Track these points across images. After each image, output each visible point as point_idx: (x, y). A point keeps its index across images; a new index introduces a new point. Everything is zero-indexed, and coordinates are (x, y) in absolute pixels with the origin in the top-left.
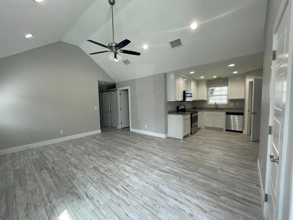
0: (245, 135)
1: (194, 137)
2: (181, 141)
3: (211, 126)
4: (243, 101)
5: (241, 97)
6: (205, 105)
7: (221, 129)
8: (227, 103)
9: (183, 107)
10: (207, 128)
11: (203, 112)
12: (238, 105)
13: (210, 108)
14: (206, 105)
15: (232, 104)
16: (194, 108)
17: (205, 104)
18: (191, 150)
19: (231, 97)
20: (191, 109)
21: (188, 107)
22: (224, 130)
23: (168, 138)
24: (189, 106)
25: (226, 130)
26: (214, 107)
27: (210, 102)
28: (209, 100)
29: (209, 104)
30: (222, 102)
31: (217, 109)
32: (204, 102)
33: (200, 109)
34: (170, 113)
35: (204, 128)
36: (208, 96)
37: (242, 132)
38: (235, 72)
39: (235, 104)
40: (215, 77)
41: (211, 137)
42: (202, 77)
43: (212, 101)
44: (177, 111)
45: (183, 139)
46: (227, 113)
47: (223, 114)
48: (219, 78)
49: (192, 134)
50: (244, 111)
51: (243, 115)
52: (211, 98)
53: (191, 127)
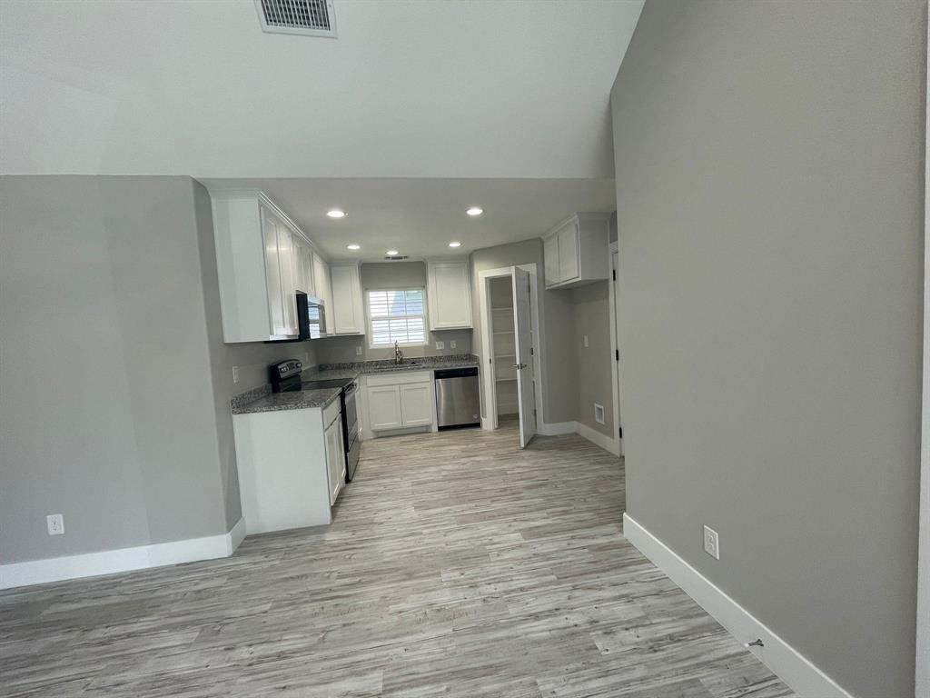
0: (490, 433)
1: (367, 490)
2: (331, 537)
3: (393, 424)
4: (467, 334)
5: (463, 322)
6: (359, 351)
7: (424, 430)
8: (427, 343)
10: (380, 435)
11: (363, 377)
12: (453, 344)
13: (377, 363)
14: (363, 350)
15: (439, 346)
16: (322, 368)
17: (360, 348)
18: (410, 576)
19: (438, 321)
20: (314, 370)
21: (307, 364)
22: (435, 429)
23: (250, 544)
24: (307, 359)
25: (441, 429)
26: (392, 357)
27: (375, 340)
28: (372, 333)
29: (371, 347)
30: (413, 338)
31: (401, 362)
32: (358, 339)
33: (344, 368)
34: (244, 404)
35: (371, 435)
36: (367, 321)
37: (478, 425)
38: (455, 245)
39: (447, 345)
40: (393, 253)
41: (419, 468)
42: (354, 247)
43: (383, 338)
44: (271, 391)
45: (332, 523)
46: (438, 375)
47: (427, 377)
48: (400, 258)
49: (350, 478)
50: (478, 364)
51: (477, 374)
52: (375, 326)
53: (347, 450)
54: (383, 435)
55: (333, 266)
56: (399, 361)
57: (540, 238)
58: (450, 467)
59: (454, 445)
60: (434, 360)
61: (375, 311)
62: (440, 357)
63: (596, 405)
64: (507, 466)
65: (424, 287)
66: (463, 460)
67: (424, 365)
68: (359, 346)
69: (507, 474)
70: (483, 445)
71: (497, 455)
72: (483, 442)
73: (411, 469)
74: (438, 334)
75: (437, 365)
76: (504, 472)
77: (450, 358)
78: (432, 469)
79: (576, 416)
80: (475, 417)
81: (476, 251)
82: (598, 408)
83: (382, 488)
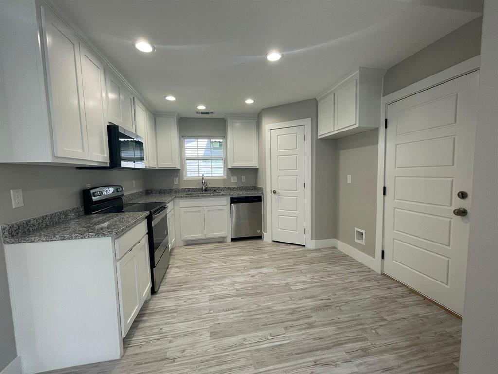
3: (198, 236)
4: (254, 171)
5: (252, 163)
6: (176, 181)
7: (221, 240)
8: (225, 177)
9: (111, 190)
10: (189, 243)
11: (177, 200)
12: (244, 179)
13: (189, 190)
14: (179, 180)
15: (234, 180)
16: (148, 192)
17: (177, 179)
19: (234, 162)
20: (140, 195)
21: (130, 189)
22: (229, 239)
24: (134, 186)
25: (233, 240)
26: (200, 186)
27: (188, 173)
28: (186, 168)
29: (185, 178)
30: (213, 173)
31: (206, 190)
32: (174, 172)
33: (165, 193)
36: (182, 159)
37: (260, 237)
38: (249, 101)
39: (239, 179)
40: (202, 107)
41: (216, 279)
42: (171, 98)
43: (194, 172)
44: (82, 213)
45: (122, 357)
46: (233, 200)
47: (225, 201)
48: (207, 113)
49: (156, 289)
50: (262, 193)
51: (261, 201)
52: (189, 164)
53: (152, 265)
54: (191, 243)
55: (156, 116)
56: (205, 190)
57: (315, 99)
58: (241, 279)
59: (243, 255)
60: (229, 189)
61: (188, 153)
62: (235, 188)
63: (356, 229)
64: (290, 280)
65: (224, 137)
66: (253, 272)
67: (222, 193)
68: (176, 177)
69: (292, 290)
70: (266, 256)
71: (278, 268)
72: (265, 253)
73: (210, 280)
74: (233, 171)
75: (232, 193)
76: (287, 287)
77: (241, 188)
78: (227, 281)
79: (335, 235)
80: (259, 231)
81: (264, 109)
82: (358, 232)
83: (182, 303)
